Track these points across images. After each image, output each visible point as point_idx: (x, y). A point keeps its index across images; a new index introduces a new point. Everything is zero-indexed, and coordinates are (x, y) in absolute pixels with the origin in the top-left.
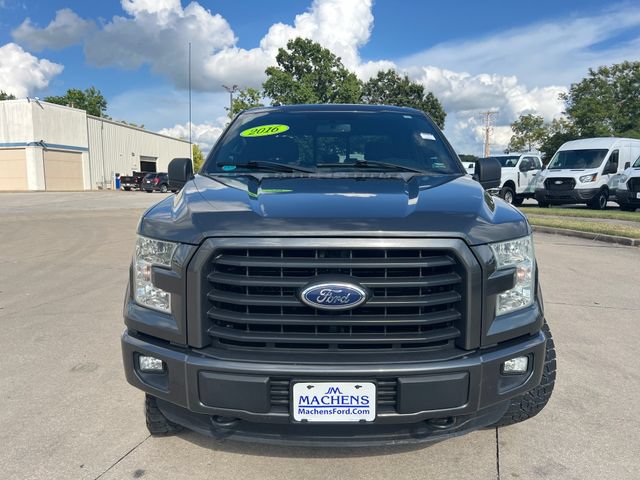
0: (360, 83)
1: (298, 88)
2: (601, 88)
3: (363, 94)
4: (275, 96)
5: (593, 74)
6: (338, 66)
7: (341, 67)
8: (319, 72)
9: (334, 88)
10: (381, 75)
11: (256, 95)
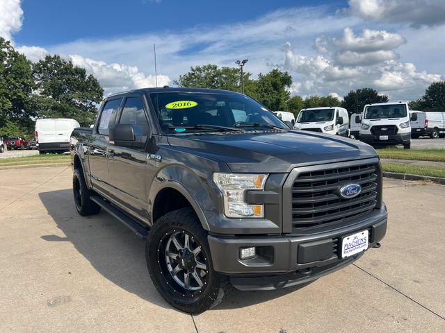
0: (29, 62)
2: (198, 78)
3: (34, 72)
5: (193, 70)
6: (8, 48)
7: (11, 49)
9: (6, 65)
10: (48, 58)
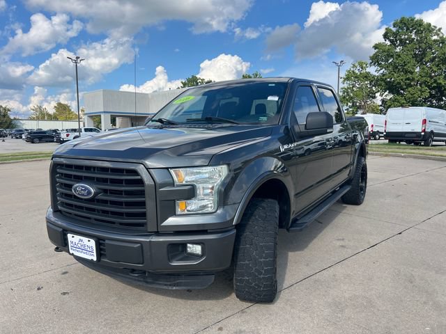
1: (399, 56)
4: (379, 65)
6: (438, 35)
7: (441, 35)
8: (420, 42)
9: (433, 53)
11: (364, 66)
